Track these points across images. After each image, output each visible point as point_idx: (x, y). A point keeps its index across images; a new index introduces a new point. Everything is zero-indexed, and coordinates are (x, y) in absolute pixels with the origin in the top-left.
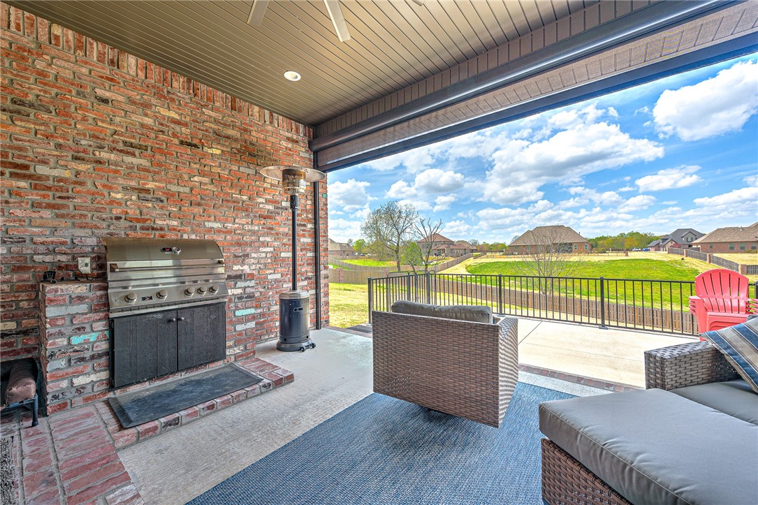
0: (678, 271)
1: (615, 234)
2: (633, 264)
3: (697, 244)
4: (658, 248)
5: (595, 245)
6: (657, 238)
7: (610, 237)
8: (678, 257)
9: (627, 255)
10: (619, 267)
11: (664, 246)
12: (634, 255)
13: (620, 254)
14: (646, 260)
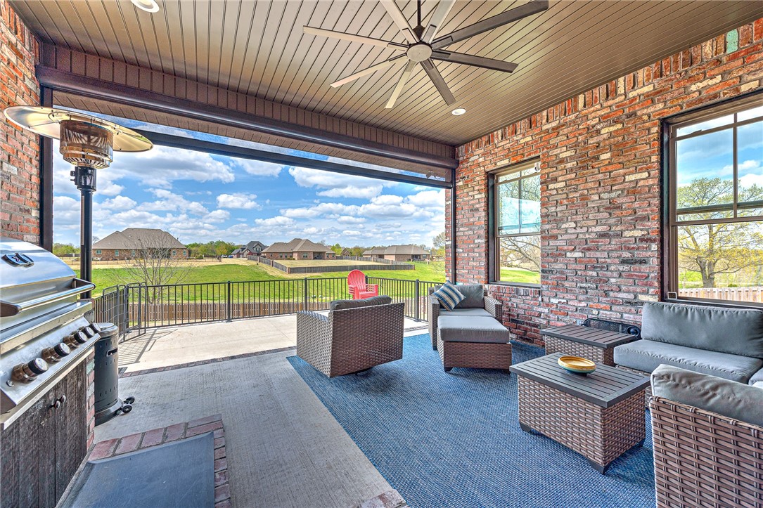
0: (256, 273)
1: (206, 242)
2: (226, 269)
3: (264, 253)
4: (239, 255)
5: (191, 252)
6: (238, 247)
7: (202, 244)
8: (254, 263)
9: (220, 261)
10: (216, 272)
11: (243, 254)
12: (226, 261)
13: (214, 260)
14: (235, 265)
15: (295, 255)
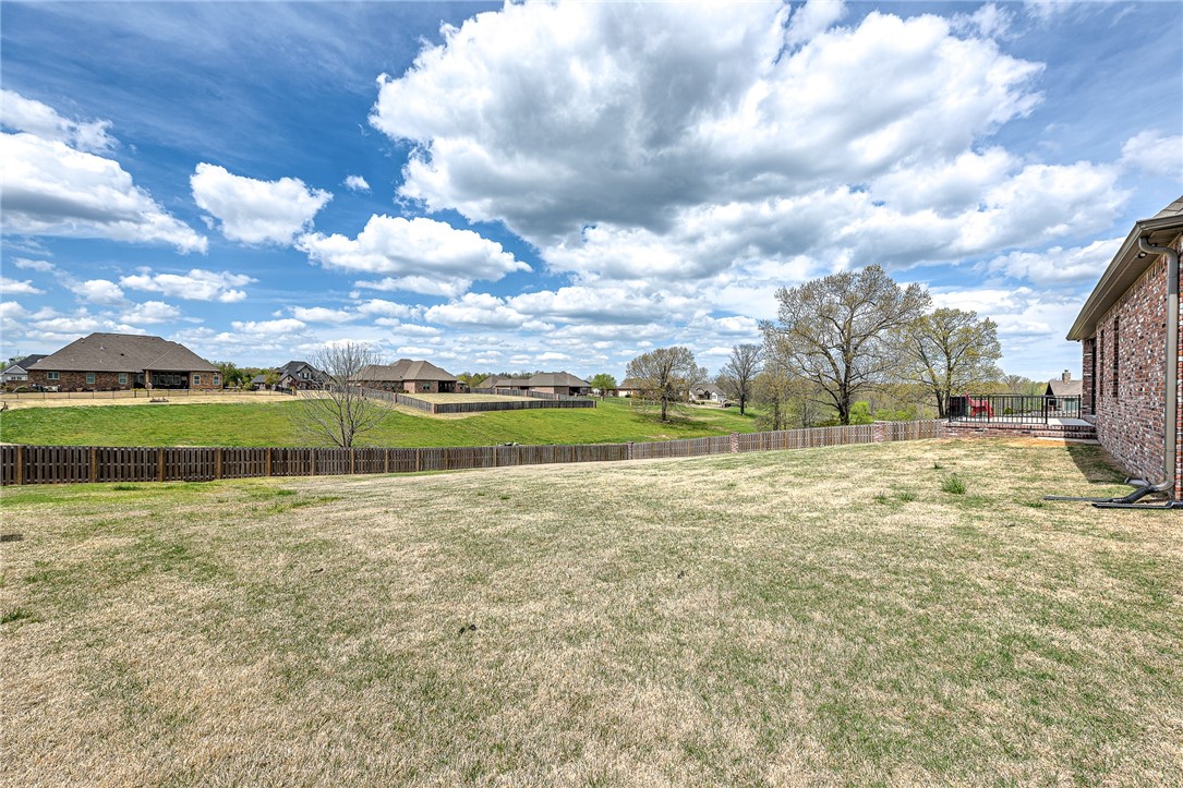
15: (409, 386)
